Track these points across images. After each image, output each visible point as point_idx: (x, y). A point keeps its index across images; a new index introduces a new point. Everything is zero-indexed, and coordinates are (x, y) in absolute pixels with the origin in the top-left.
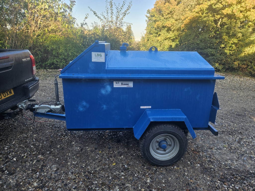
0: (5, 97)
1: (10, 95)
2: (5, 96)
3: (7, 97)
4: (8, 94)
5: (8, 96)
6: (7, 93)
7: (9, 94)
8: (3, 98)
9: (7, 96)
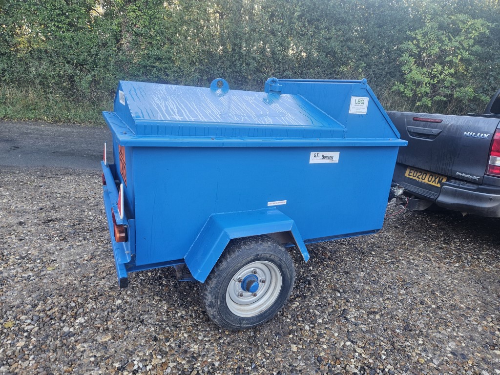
0: (429, 183)
1: (436, 185)
2: (430, 180)
3: (431, 183)
4: (435, 181)
5: (433, 184)
6: (435, 179)
7: (437, 182)
8: (426, 181)
9: (433, 182)
